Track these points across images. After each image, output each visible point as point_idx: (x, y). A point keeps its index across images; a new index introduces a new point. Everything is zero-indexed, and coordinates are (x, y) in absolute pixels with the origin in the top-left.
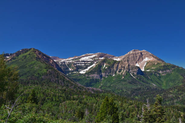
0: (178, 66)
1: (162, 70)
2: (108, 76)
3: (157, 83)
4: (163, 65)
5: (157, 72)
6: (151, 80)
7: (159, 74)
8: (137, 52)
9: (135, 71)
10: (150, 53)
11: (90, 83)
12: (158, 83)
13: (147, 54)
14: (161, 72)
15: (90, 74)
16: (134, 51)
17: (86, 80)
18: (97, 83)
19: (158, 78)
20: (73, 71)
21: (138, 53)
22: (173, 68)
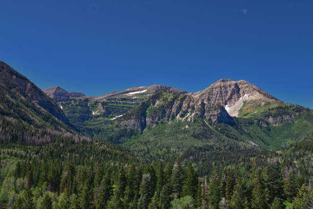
0: (308, 109)
1: (274, 116)
2: (157, 123)
3: (261, 141)
4: (276, 105)
5: (262, 120)
6: (249, 135)
7: (268, 124)
8: (228, 83)
9: (214, 115)
10: (255, 87)
11: (119, 137)
12: (263, 141)
13: (247, 87)
14: (271, 120)
15: (123, 120)
16: (223, 81)
17: (113, 131)
18: (133, 137)
19: (264, 131)
20: (98, 116)
21: (230, 86)
22: (297, 112)
